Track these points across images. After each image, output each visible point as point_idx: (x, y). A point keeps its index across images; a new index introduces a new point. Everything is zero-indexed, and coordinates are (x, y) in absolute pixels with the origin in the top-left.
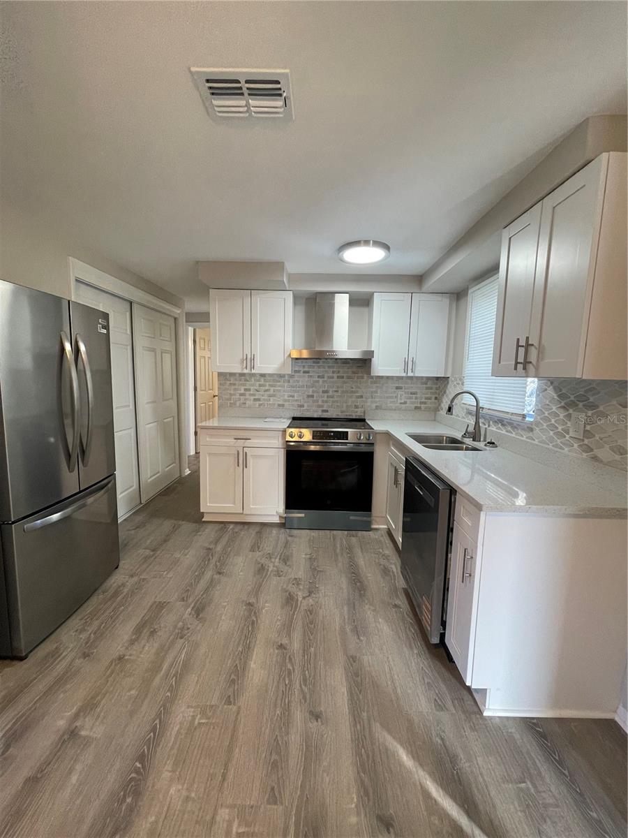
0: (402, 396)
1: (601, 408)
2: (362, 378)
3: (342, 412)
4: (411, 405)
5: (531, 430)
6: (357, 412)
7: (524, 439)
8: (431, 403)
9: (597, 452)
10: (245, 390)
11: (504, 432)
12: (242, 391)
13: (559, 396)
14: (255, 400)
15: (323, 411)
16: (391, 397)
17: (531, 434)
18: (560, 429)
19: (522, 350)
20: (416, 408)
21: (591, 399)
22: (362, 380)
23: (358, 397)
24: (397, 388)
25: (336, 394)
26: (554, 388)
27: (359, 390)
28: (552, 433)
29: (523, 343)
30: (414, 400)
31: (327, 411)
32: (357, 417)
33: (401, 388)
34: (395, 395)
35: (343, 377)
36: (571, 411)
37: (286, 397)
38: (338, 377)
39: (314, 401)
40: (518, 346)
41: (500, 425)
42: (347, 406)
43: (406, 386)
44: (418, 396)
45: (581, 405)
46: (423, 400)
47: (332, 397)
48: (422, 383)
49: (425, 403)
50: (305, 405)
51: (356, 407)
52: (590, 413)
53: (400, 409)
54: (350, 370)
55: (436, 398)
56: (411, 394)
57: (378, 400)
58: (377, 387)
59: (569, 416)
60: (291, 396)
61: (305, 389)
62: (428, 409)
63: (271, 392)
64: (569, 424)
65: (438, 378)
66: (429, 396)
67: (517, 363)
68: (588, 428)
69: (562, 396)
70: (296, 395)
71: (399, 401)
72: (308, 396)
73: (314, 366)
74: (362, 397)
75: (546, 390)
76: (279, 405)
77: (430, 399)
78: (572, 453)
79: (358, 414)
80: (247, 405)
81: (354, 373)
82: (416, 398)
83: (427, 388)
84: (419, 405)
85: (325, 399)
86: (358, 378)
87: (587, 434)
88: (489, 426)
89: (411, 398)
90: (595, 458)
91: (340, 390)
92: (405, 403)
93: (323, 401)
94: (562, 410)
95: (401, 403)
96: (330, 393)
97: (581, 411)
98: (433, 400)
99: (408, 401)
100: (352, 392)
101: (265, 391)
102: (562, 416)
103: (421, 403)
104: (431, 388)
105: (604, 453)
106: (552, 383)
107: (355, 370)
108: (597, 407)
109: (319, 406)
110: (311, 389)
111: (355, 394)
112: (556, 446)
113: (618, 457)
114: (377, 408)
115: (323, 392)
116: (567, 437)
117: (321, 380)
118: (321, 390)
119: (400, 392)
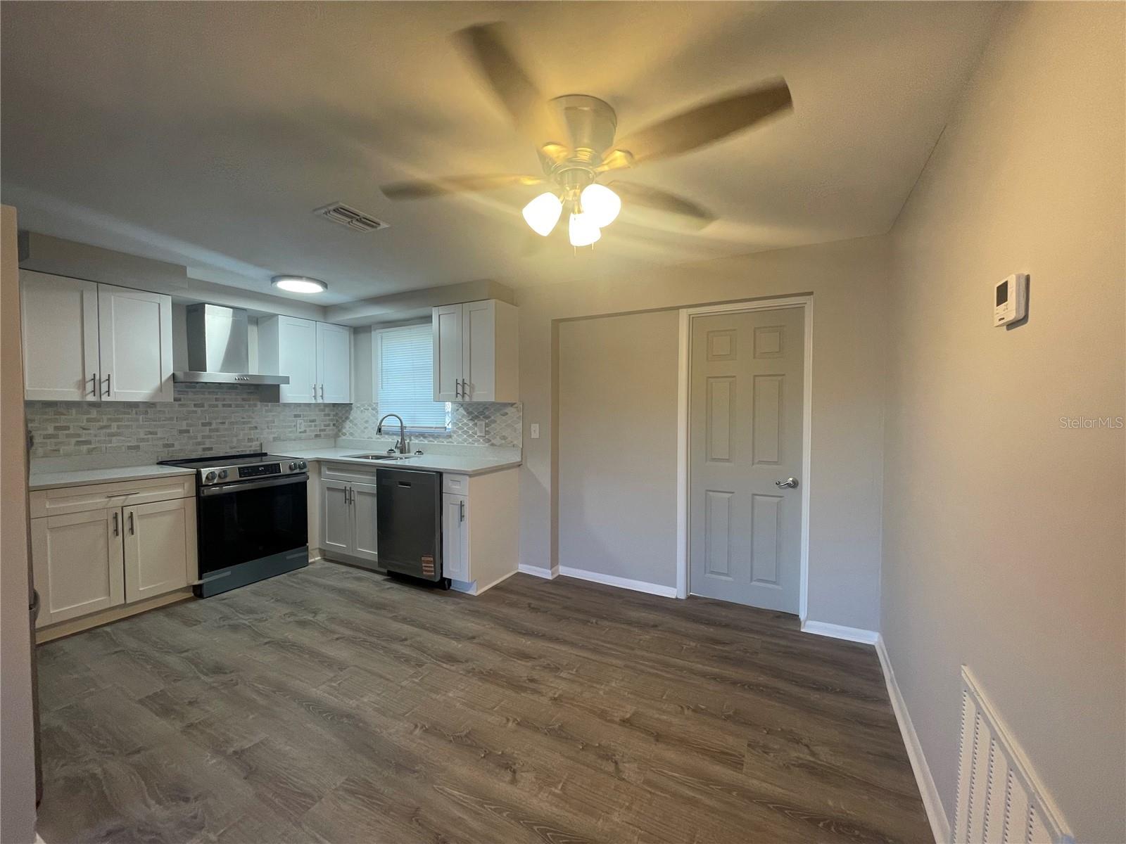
0: (301, 424)
1: (493, 418)
2: (255, 405)
3: (231, 448)
4: (311, 434)
5: (450, 437)
6: (251, 447)
7: (445, 443)
8: (330, 430)
9: (493, 441)
10: (56, 428)
11: (426, 442)
12: (51, 431)
13: (467, 413)
14: (79, 443)
15: (204, 449)
16: (290, 427)
17: (450, 440)
18: (470, 433)
19: (460, 388)
20: (317, 436)
21: (487, 413)
22: (255, 409)
23: (251, 429)
24: (296, 416)
25: (221, 427)
26: (464, 408)
27: (250, 420)
28: (465, 436)
29: (460, 381)
30: (313, 428)
31: (211, 449)
32: (252, 453)
33: (299, 416)
34: (293, 424)
35: (230, 406)
36: (476, 421)
37: (142, 436)
38: (224, 406)
39: (190, 438)
40: (457, 384)
41: (422, 438)
42: (238, 440)
43: (305, 413)
44: (317, 423)
45: (481, 417)
46: (323, 428)
47: (217, 430)
48: (321, 410)
49: (324, 430)
50: (176, 443)
51: (250, 440)
52: (487, 421)
53: (300, 439)
54: (238, 397)
55: (334, 425)
56: (310, 422)
57: (275, 430)
58: (273, 416)
59: (476, 424)
60: (151, 433)
61: (175, 422)
62: (327, 436)
63: (114, 429)
64: (476, 429)
65: (334, 405)
66: (328, 423)
67: (457, 393)
68: (487, 429)
69: (469, 413)
70: (159, 430)
71: (299, 430)
72: (181, 432)
73: (187, 392)
74: (256, 428)
75: (458, 410)
76: (130, 448)
77: (329, 425)
78: (481, 445)
79: (253, 448)
80: (61, 451)
81: (244, 400)
82: (315, 426)
83: (325, 415)
84: (318, 433)
85: (207, 433)
86: (249, 406)
87: (487, 432)
88: (410, 440)
89: (311, 426)
90: (493, 445)
91: (227, 421)
92: (305, 431)
93: (204, 437)
94: (470, 421)
95: (300, 432)
96: (214, 426)
97: (482, 420)
98: (332, 427)
99: (308, 429)
100: (244, 423)
101: (102, 428)
102: (471, 425)
103: (320, 430)
104: (329, 415)
105: (497, 441)
106: (462, 405)
107: (245, 396)
108: (490, 417)
109: (199, 444)
110: (185, 423)
111: (246, 426)
112: (470, 443)
113: (503, 442)
114: (275, 439)
115: (203, 425)
116: (476, 437)
117: (199, 410)
118: (200, 422)
119: (299, 421)
